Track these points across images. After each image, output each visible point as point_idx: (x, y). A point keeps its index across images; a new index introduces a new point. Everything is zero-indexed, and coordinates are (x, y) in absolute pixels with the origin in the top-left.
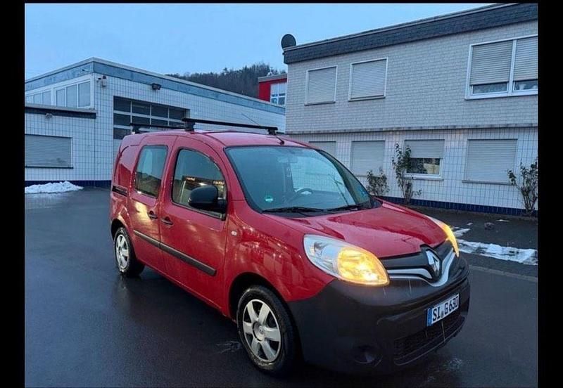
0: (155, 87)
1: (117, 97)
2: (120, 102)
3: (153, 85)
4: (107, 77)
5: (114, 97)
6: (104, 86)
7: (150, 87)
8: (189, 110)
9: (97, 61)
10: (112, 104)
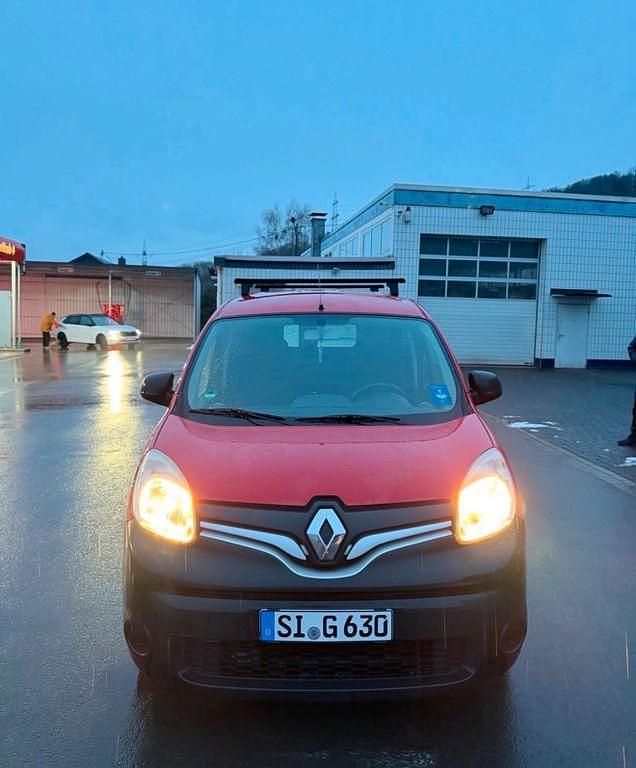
0: (485, 212)
1: (426, 234)
2: (429, 242)
3: (481, 209)
4: (412, 208)
5: (422, 235)
6: (407, 222)
7: (477, 212)
8: (546, 239)
9: (399, 187)
10: (417, 246)
